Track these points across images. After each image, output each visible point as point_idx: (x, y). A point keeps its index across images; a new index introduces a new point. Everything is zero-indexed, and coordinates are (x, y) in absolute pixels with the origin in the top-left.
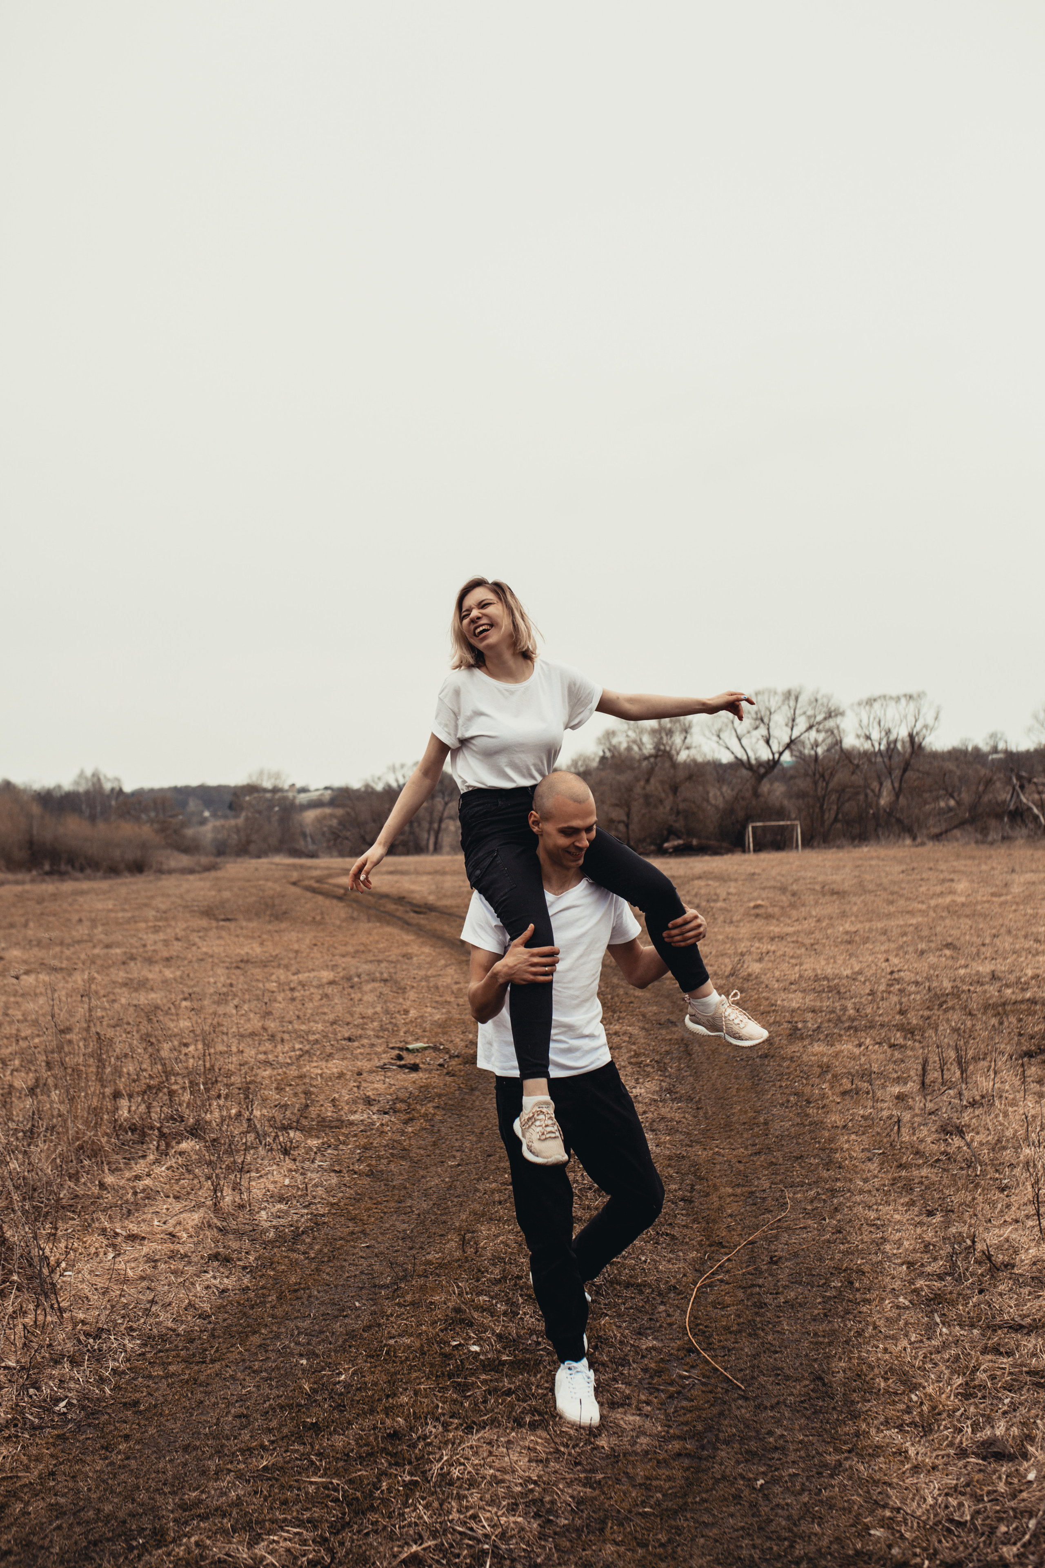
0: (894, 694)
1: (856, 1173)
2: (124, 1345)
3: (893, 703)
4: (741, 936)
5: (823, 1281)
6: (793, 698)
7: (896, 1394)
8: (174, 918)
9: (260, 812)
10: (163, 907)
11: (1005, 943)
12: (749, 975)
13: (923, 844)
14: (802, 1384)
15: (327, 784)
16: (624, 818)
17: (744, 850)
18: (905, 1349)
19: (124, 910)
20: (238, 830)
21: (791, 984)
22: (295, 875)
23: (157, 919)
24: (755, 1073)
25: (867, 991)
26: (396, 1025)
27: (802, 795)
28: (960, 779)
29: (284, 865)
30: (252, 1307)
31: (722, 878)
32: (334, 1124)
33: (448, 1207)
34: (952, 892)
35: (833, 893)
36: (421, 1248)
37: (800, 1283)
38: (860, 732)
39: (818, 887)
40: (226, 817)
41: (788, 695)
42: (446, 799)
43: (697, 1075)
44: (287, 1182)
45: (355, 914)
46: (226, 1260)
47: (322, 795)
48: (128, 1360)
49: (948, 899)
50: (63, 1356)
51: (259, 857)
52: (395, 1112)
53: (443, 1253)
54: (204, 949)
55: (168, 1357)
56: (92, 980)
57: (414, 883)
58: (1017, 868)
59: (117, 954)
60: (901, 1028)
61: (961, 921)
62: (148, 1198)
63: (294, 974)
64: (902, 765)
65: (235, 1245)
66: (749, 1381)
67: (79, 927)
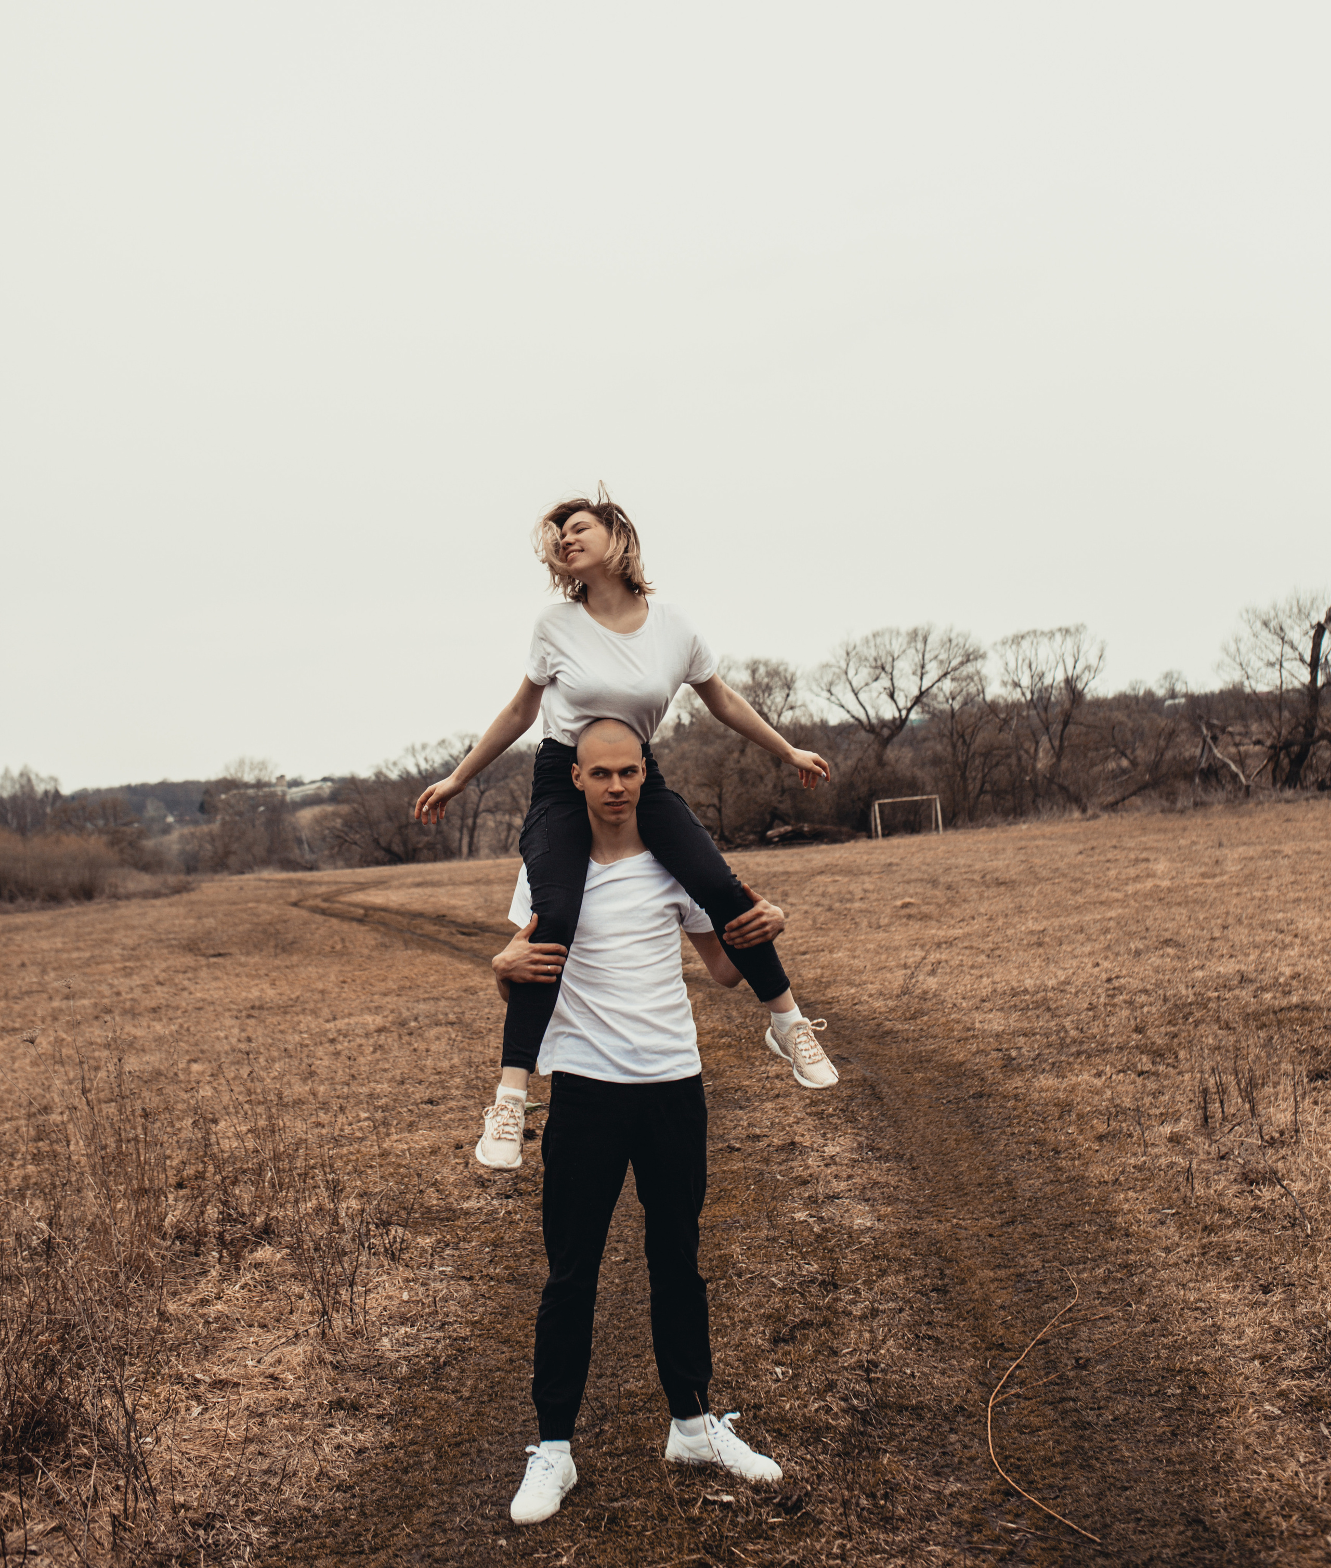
0: (1046, 629)
1: (1151, 1241)
2: (248, 1535)
3: (1045, 640)
4: (897, 943)
5: (1154, 1389)
6: (920, 638)
7: (1305, 1536)
8: (147, 956)
9: (240, 814)
10: (130, 942)
11: (1240, 935)
12: (925, 992)
13: (1095, 817)
14: (1175, 1530)
15: (326, 774)
16: (716, 801)
17: (870, 835)
18: (1297, 1474)
19: (78, 949)
20: (212, 838)
21: (984, 1001)
22: (294, 894)
23: (125, 959)
24: (973, 1118)
25: (1086, 1005)
26: (485, 1081)
27: (937, 761)
28: (1133, 732)
29: (277, 881)
30: (405, 1471)
31: (852, 872)
32: (444, 1215)
33: (632, 1318)
34: (1151, 875)
35: (999, 883)
36: (613, 1374)
37: (1125, 1392)
38: (1005, 679)
39: (977, 877)
40: (196, 823)
41: (914, 635)
42: (482, 787)
43: (897, 1123)
44: (405, 1296)
45: (387, 940)
46: (354, 1408)
47: (319, 788)
48: (257, 1556)
49: (1149, 884)
50: (170, 1557)
51: (242, 873)
52: (521, 1194)
53: (646, 1380)
54: (199, 995)
55: (310, 1549)
56: (59, 1042)
57: (454, 896)
58: (1225, 841)
59: (84, 1007)
60: (1141, 1049)
61: (1173, 910)
62: (226, 1329)
63: (328, 1021)
64: (1061, 718)
65: (360, 1386)
66: (1104, 1529)
67: (23, 974)
